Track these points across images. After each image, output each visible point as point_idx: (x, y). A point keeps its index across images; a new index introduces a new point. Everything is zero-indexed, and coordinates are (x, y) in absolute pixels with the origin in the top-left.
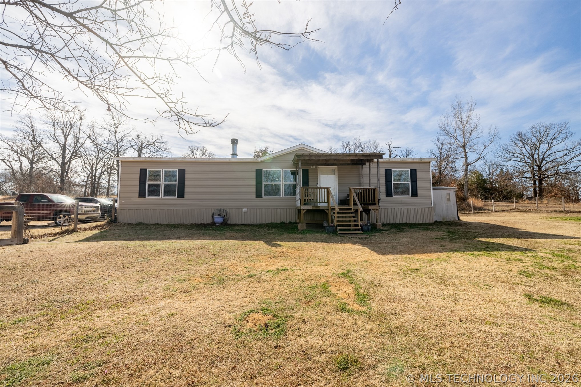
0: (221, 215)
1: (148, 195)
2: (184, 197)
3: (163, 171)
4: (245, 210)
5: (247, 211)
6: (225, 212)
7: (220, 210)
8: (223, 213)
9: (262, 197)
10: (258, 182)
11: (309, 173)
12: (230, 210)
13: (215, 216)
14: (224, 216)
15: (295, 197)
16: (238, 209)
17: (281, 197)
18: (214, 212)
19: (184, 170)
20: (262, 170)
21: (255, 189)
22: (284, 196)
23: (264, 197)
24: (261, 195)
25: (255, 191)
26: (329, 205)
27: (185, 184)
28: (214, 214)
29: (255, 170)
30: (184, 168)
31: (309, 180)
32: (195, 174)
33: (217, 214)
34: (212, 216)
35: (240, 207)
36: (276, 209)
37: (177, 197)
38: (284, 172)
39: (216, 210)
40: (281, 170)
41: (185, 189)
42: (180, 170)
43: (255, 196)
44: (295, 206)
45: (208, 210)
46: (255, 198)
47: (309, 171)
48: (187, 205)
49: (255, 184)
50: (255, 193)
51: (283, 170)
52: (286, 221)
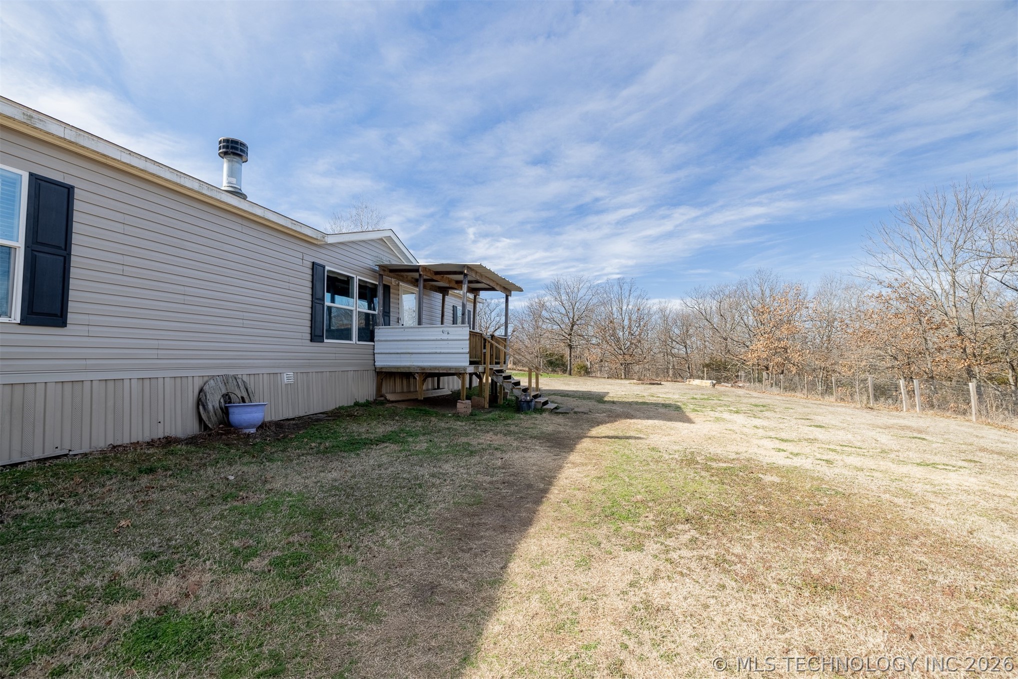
0: (232, 396)
2: (63, 324)
4: (288, 377)
5: (292, 381)
6: (242, 388)
7: (226, 380)
8: (237, 392)
9: (323, 341)
10: (317, 299)
11: (391, 295)
12: (252, 377)
13: (214, 401)
14: (244, 401)
15: (373, 343)
16: (272, 375)
17: (354, 342)
18: (206, 388)
19: (70, 190)
20: (324, 267)
21: (309, 317)
22: (359, 340)
23: (325, 341)
24: (321, 334)
25: (308, 323)
26: (485, 364)
27: (73, 258)
28: (206, 396)
29: (310, 265)
30: (68, 181)
31: (391, 310)
32: (126, 227)
33: (220, 397)
34: (200, 402)
35: (278, 367)
36: (346, 372)
37: (22, 320)
38: (359, 284)
39: (212, 381)
40: (355, 276)
41: (73, 283)
42: (42, 183)
43: (308, 337)
44: (373, 364)
45: (178, 380)
46: (309, 341)
47: (391, 290)
48: (84, 362)
49: (309, 304)
50: (308, 330)
51: (358, 277)
52: (362, 400)
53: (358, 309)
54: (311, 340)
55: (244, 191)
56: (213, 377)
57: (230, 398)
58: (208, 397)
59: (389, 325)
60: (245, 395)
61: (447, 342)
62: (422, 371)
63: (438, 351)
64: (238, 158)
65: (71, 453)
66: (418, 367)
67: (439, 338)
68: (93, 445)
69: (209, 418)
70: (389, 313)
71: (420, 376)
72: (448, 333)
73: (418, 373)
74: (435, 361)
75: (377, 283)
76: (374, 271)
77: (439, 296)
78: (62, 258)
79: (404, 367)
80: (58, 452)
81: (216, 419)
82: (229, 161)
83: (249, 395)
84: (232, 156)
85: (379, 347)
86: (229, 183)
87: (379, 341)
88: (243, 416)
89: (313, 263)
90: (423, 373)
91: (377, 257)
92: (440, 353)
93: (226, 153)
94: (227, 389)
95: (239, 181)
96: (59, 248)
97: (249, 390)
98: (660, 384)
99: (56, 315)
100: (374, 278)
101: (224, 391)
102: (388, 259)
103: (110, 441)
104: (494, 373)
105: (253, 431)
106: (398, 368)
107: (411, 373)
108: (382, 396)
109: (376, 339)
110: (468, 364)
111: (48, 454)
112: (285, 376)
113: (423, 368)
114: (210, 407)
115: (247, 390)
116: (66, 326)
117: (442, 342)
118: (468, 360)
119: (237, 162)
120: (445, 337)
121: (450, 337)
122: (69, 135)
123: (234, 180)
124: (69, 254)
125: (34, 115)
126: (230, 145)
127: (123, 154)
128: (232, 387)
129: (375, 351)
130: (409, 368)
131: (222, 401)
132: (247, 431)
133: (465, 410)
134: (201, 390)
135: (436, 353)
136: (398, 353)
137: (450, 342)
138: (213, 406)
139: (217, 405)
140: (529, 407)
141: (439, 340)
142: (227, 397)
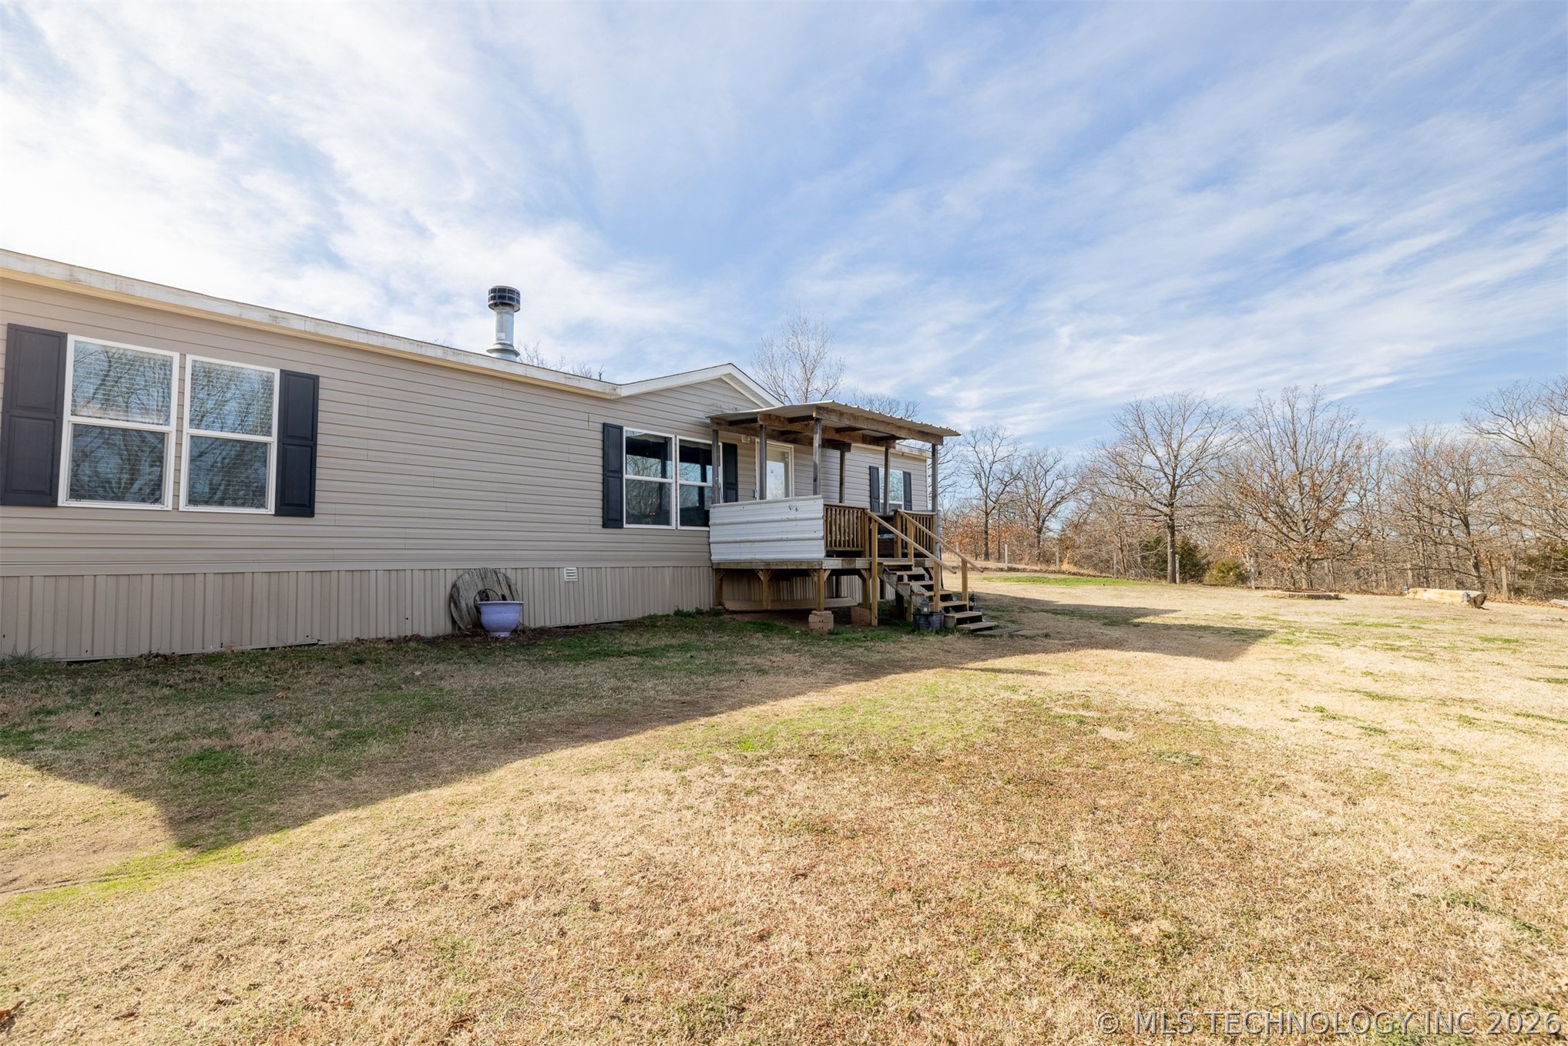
0: (490, 593)
1: (75, 493)
2: (311, 514)
3: (183, 364)
4: (568, 572)
5: (574, 578)
6: (504, 584)
7: (483, 574)
8: (497, 589)
9: (621, 527)
10: (611, 471)
11: (739, 458)
12: (519, 571)
13: (468, 598)
14: (504, 598)
15: (706, 529)
16: (546, 571)
17: (673, 527)
18: (460, 583)
19: (314, 380)
20: (621, 428)
21: (600, 495)
22: (682, 524)
23: (625, 526)
24: (619, 517)
25: (600, 504)
26: (870, 556)
27: (319, 448)
28: (458, 592)
29: (600, 427)
30: (314, 372)
31: (739, 479)
32: (370, 409)
33: (475, 594)
34: (453, 599)
35: (555, 560)
36: (659, 569)
37: (276, 511)
38: (680, 446)
39: (467, 576)
40: (673, 436)
41: (320, 473)
42: (291, 378)
43: (600, 521)
44: (707, 557)
45: (428, 573)
46: (601, 527)
47: (739, 451)
48: (331, 552)
49: (600, 478)
50: (599, 512)
51: (679, 437)
52: (687, 608)
53: (679, 482)
54: (604, 526)
55: (516, 348)
56: (468, 571)
57: (487, 596)
58: (461, 593)
59: (737, 501)
60: (507, 593)
61: (796, 523)
62: (767, 567)
63: (785, 536)
64: (508, 309)
65: (320, 643)
66: (762, 561)
67: (785, 517)
68: (340, 636)
69: (461, 617)
70: (736, 483)
71: (764, 574)
72: (797, 510)
73: (762, 570)
74: (782, 552)
75: (711, 442)
76: (706, 426)
77: (837, 453)
78: (309, 449)
79: (745, 562)
80: (309, 641)
81: (469, 618)
82: (498, 313)
83: (511, 593)
84: (501, 307)
85: (716, 533)
86: (498, 339)
87: (715, 525)
88: (498, 616)
89: (604, 424)
90: (768, 570)
91: (713, 405)
92: (787, 540)
93: (496, 305)
94: (484, 585)
95: (510, 335)
96: (306, 438)
97: (513, 587)
98: (1337, 598)
99: (304, 505)
100: (705, 435)
101: (481, 587)
102: (732, 406)
103: (357, 635)
104: (885, 570)
105: (503, 635)
106: (738, 562)
107: (753, 570)
108: (721, 604)
109: (710, 523)
110: (822, 555)
111: (300, 641)
112: (565, 571)
113: (767, 563)
114: (463, 605)
115: (510, 587)
116: (313, 516)
117: (789, 523)
118: (823, 548)
119: (506, 313)
120: (793, 515)
121: (799, 515)
122: (309, 327)
123: (503, 335)
124: (316, 444)
125: (279, 315)
126: (497, 294)
127: (360, 334)
128: (491, 583)
129: (710, 540)
130: (751, 562)
131: (478, 598)
132: (497, 634)
133: (821, 625)
134: (454, 586)
135: (781, 540)
136: (736, 542)
137: (799, 523)
138: (467, 605)
139: (471, 603)
140: (929, 624)
141: (785, 521)
142: (484, 595)
